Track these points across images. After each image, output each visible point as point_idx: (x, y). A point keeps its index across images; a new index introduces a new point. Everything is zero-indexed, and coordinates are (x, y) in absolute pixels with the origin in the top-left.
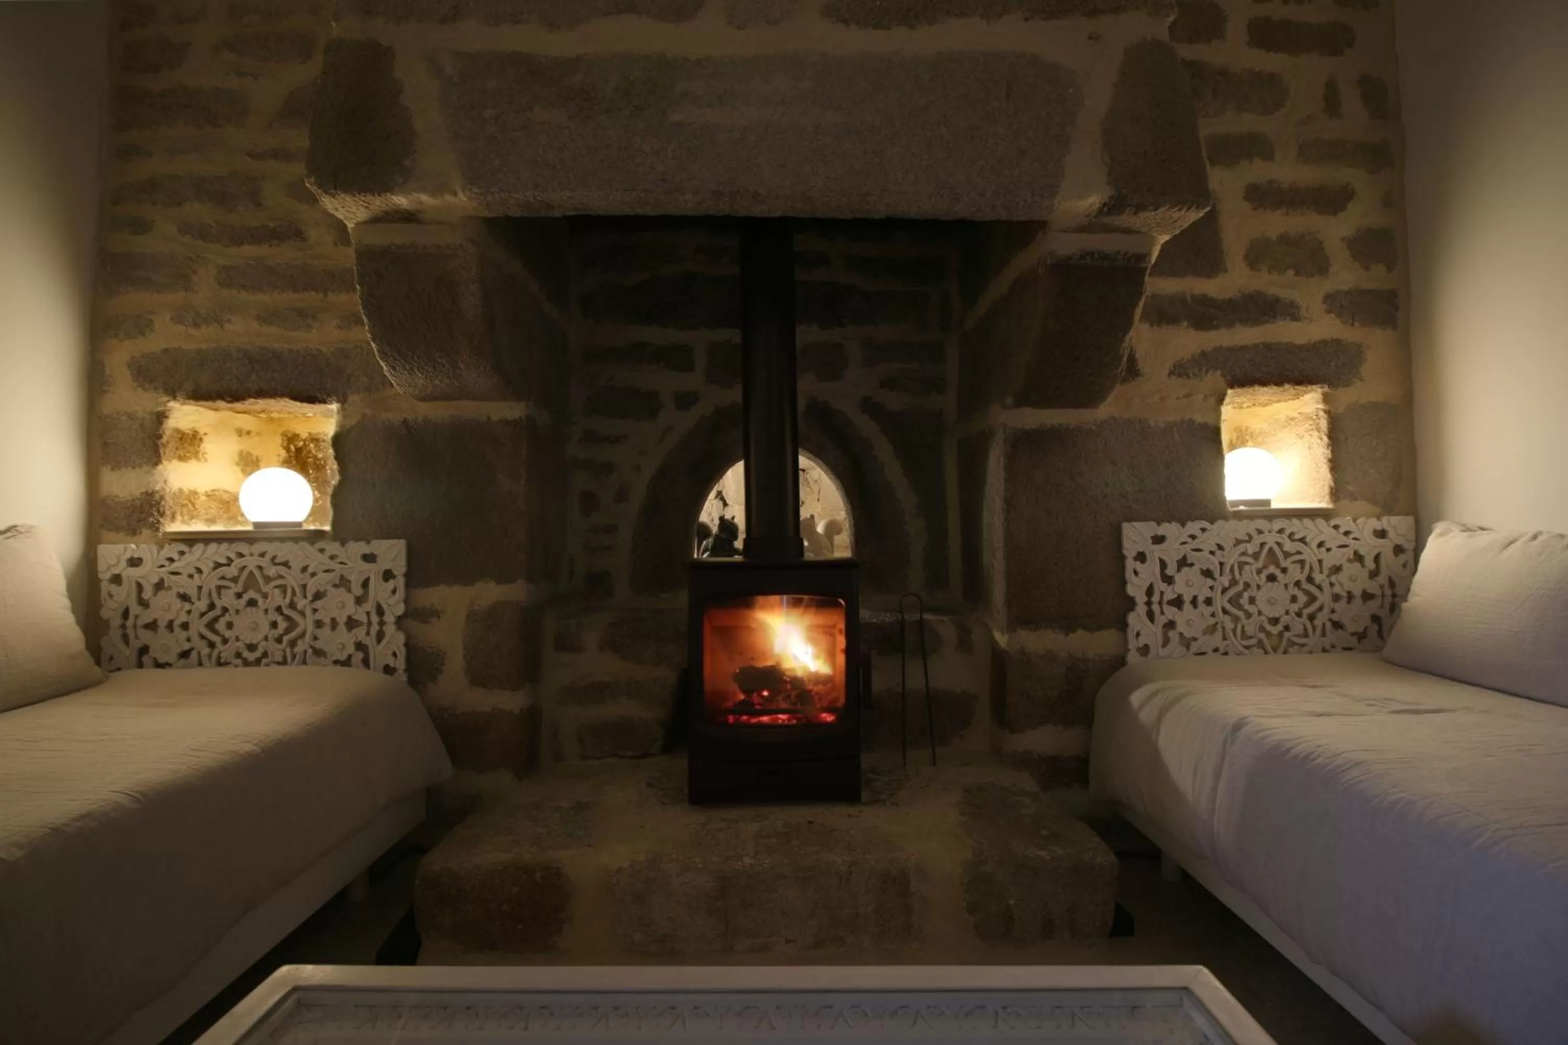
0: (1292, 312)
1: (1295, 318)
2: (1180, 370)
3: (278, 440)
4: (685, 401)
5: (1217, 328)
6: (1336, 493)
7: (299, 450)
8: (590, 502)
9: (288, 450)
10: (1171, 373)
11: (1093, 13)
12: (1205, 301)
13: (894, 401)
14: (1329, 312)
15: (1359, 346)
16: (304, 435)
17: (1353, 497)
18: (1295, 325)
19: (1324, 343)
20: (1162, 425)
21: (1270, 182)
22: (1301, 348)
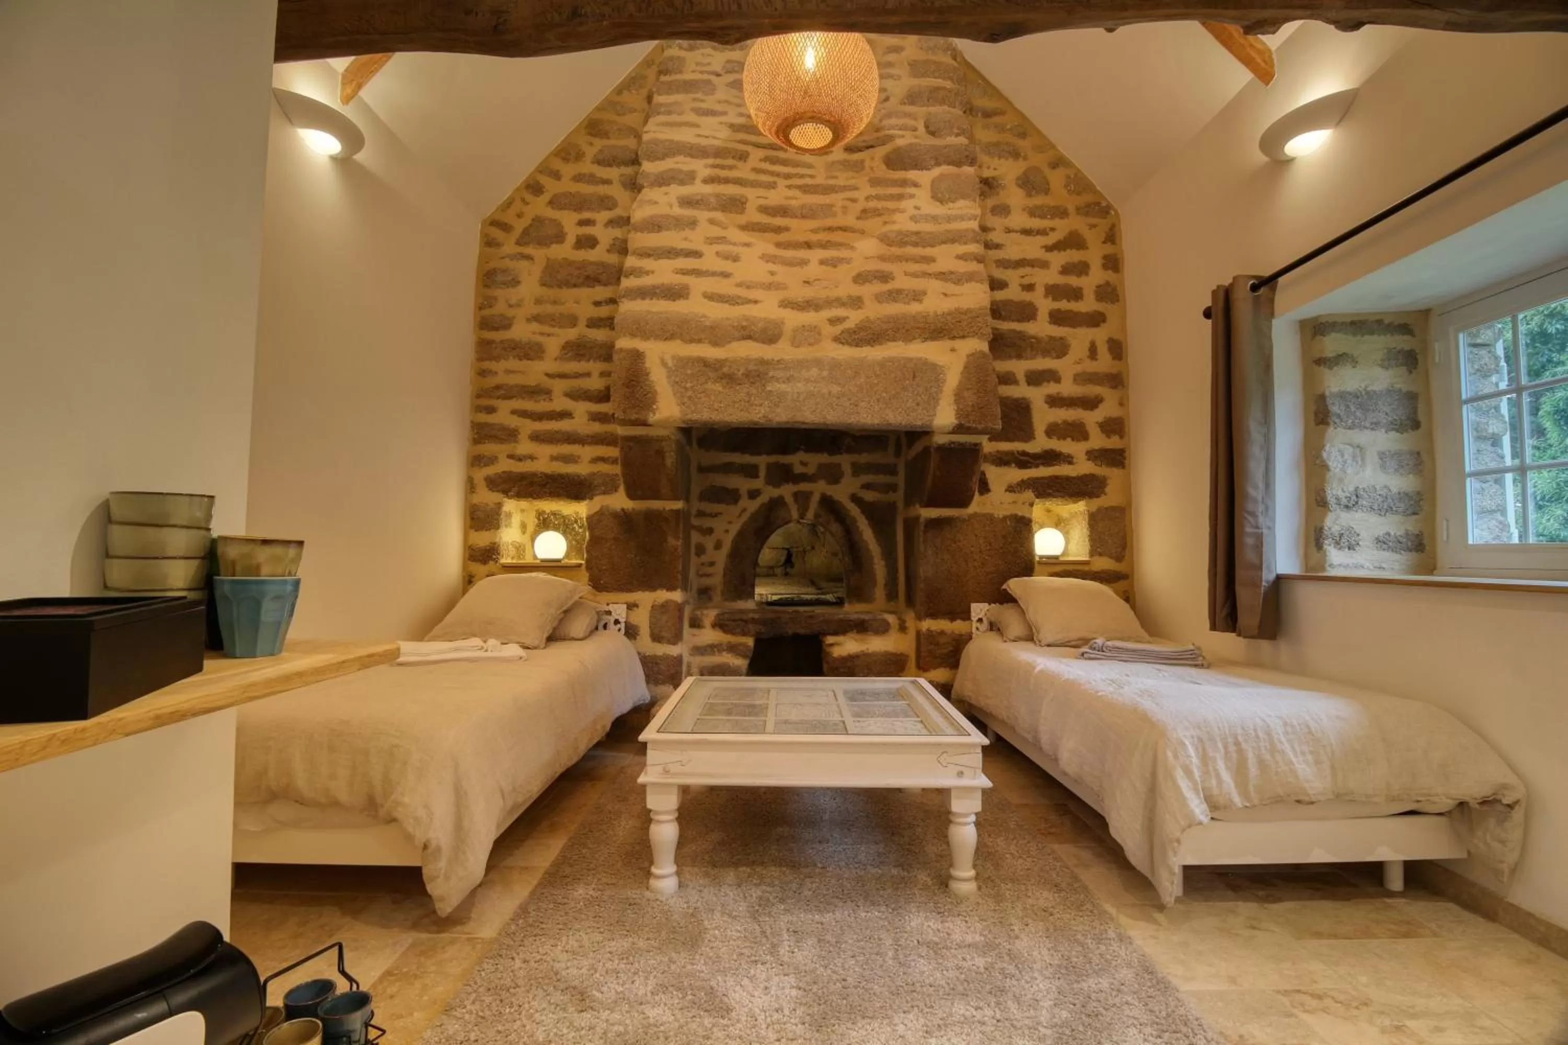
0: (1068, 459)
1: (1070, 463)
2: (1010, 489)
3: (534, 514)
4: (753, 494)
5: (1030, 467)
6: (1092, 554)
7: (544, 520)
8: (701, 550)
9: (539, 519)
10: (1006, 490)
11: (954, 338)
12: (1024, 453)
13: (869, 496)
14: (1089, 460)
15: (1104, 477)
16: (548, 511)
17: (1100, 555)
18: (1071, 466)
19: (1086, 476)
20: (1001, 516)
21: (1058, 393)
22: (1074, 478)
